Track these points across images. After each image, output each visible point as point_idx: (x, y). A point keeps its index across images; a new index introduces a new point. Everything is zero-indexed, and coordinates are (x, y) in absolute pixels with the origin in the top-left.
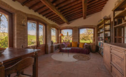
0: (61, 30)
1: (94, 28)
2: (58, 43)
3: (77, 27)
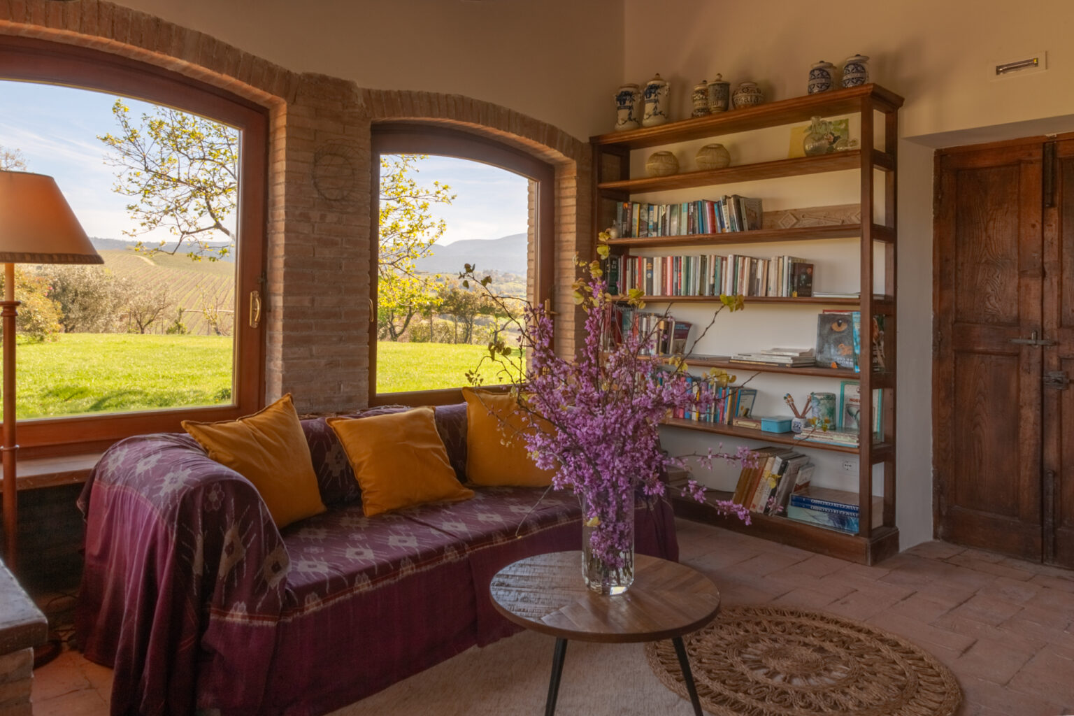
3: (360, 101)
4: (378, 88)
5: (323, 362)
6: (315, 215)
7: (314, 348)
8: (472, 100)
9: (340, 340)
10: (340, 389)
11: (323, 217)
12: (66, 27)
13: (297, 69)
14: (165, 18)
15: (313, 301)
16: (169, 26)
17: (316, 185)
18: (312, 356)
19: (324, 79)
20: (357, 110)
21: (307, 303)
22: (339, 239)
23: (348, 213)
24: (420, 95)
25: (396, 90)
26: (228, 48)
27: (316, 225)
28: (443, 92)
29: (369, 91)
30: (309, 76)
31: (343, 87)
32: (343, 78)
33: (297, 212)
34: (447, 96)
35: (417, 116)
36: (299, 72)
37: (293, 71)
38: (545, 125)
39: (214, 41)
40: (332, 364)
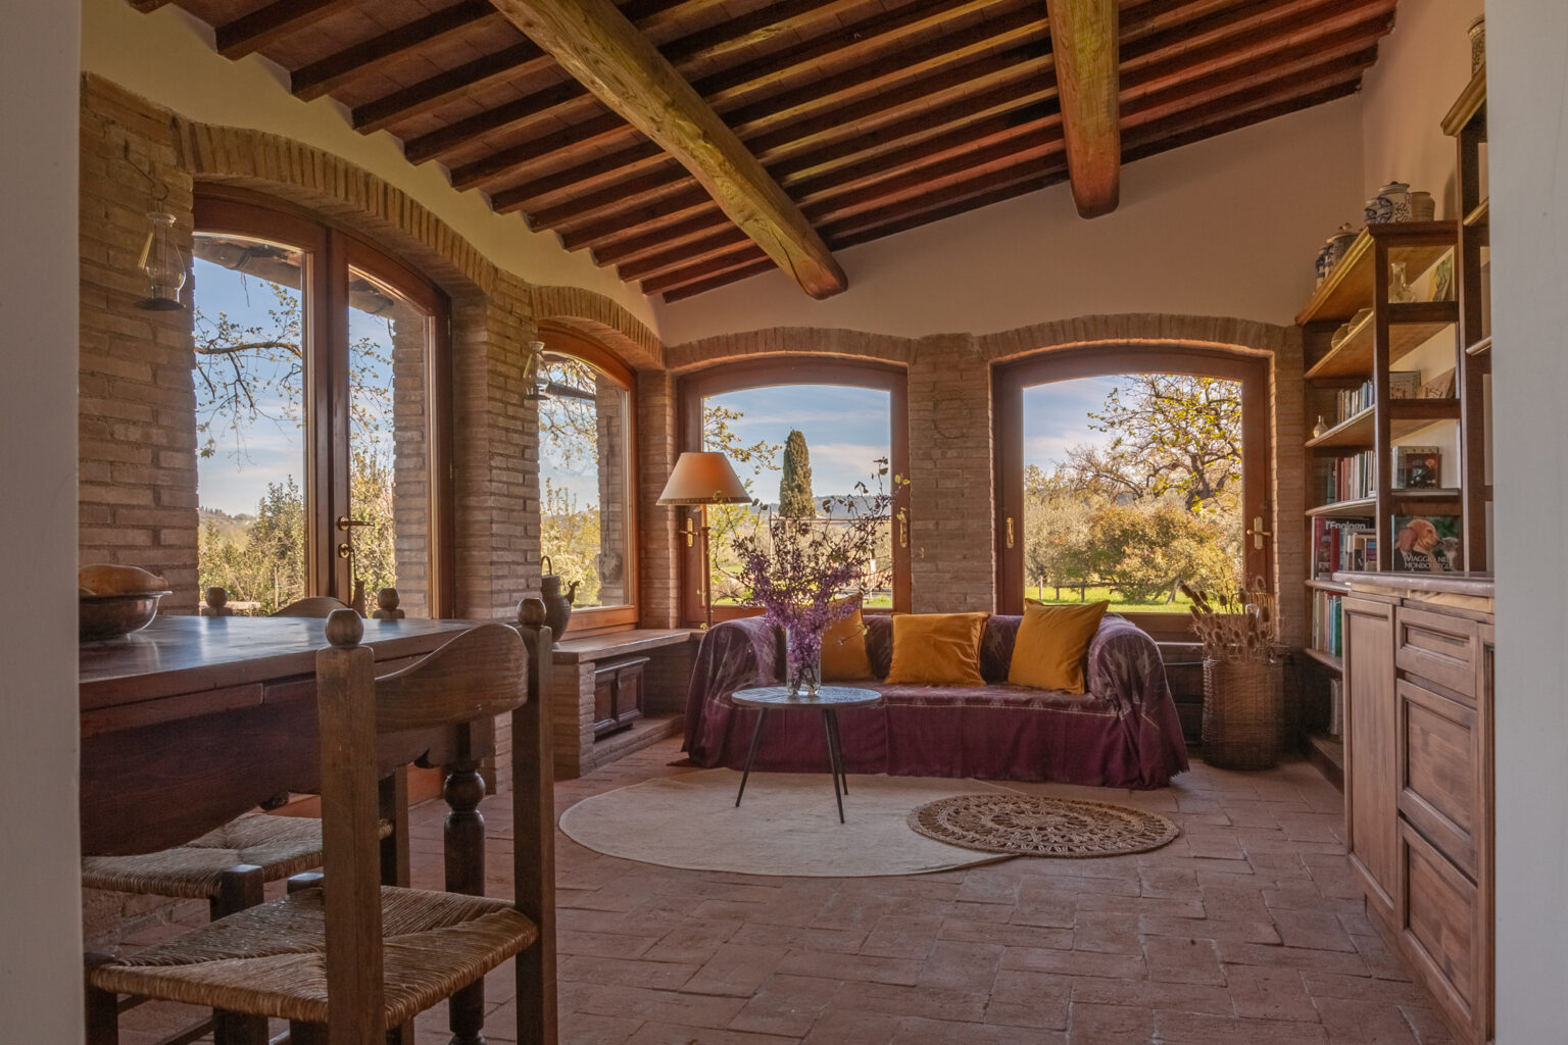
0: (689, 390)
1: (1253, 372)
2: (646, 618)
3: (976, 348)
4: (994, 332)
5: (948, 576)
6: (937, 453)
7: (940, 565)
8: (1107, 316)
9: (965, 558)
10: (966, 599)
11: (944, 454)
12: (757, 351)
13: (915, 335)
14: (815, 326)
15: (937, 524)
16: (819, 331)
17: (936, 427)
18: (938, 570)
19: (941, 337)
20: (974, 356)
21: (931, 525)
22: (960, 471)
23: (967, 448)
24: (1040, 328)
25: (1013, 329)
26: (861, 334)
27: (938, 462)
28: (1069, 317)
29: (985, 337)
30: (927, 338)
31: (960, 340)
32: (959, 332)
33: (920, 452)
34: (1074, 320)
35: (1039, 348)
36: (917, 338)
37: (912, 338)
38: (1217, 319)
39: (850, 332)
40: (956, 578)
